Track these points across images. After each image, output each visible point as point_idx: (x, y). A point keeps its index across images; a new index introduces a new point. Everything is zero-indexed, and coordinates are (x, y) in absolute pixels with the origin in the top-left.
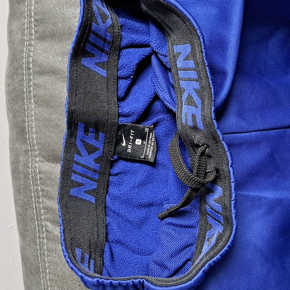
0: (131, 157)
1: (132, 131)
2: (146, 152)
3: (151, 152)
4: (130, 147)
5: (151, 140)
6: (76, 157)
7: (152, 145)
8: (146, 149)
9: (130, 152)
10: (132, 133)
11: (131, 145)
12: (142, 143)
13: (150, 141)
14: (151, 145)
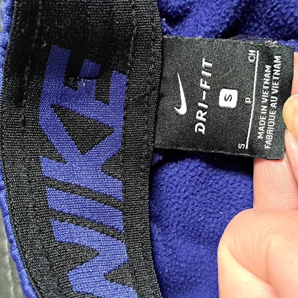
0: (208, 146)
1: (204, 63)
2: (255, 131)
3: (270, 131)
4: (201, 116)
5: (270, 90)
6: (50, 168)
7: (273, 105)
8: (256, 121)
9: (203, 131)
10: (207, 69)
11: (203, 110)
12: (241, 100)
13: (265, 94)
14: (269, 107)
